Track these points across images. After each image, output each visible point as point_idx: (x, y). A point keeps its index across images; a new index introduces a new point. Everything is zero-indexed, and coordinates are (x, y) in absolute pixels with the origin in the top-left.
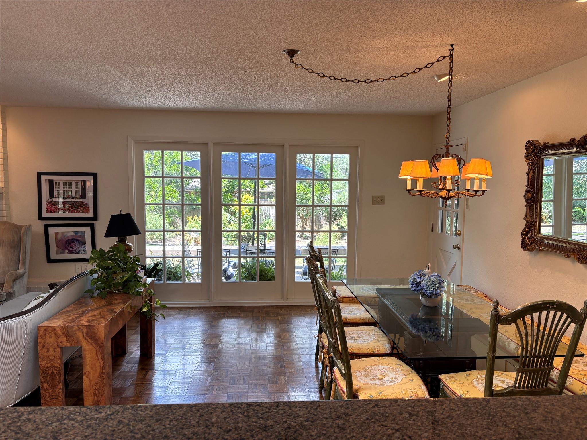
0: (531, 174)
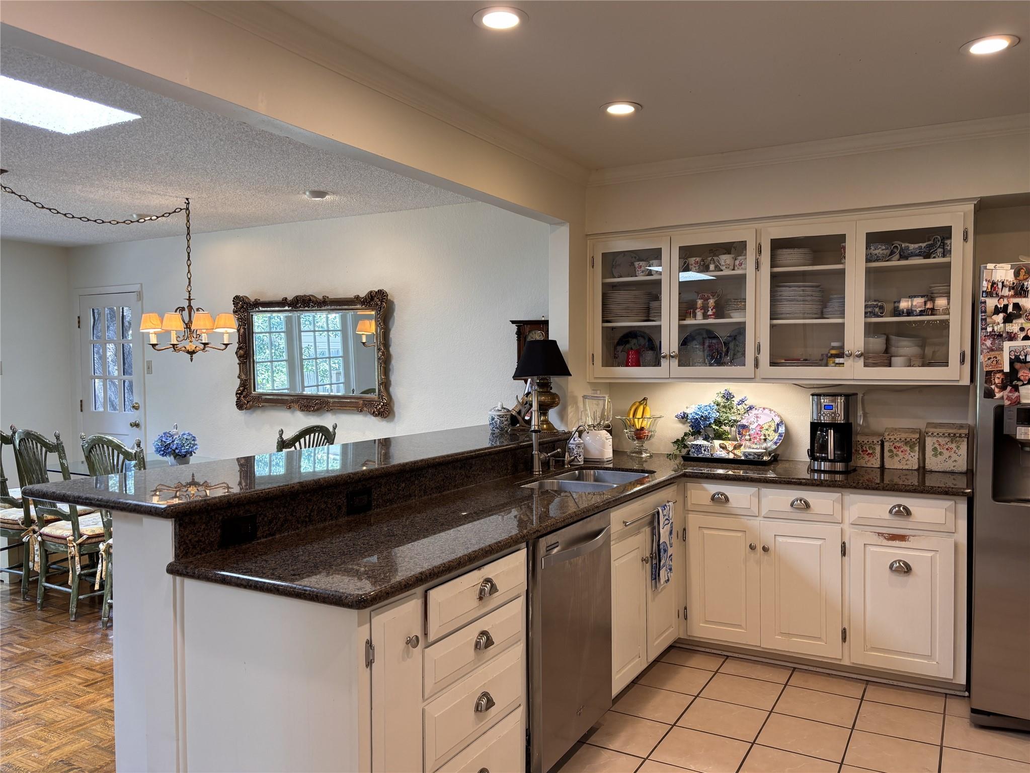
0: (242, 330)
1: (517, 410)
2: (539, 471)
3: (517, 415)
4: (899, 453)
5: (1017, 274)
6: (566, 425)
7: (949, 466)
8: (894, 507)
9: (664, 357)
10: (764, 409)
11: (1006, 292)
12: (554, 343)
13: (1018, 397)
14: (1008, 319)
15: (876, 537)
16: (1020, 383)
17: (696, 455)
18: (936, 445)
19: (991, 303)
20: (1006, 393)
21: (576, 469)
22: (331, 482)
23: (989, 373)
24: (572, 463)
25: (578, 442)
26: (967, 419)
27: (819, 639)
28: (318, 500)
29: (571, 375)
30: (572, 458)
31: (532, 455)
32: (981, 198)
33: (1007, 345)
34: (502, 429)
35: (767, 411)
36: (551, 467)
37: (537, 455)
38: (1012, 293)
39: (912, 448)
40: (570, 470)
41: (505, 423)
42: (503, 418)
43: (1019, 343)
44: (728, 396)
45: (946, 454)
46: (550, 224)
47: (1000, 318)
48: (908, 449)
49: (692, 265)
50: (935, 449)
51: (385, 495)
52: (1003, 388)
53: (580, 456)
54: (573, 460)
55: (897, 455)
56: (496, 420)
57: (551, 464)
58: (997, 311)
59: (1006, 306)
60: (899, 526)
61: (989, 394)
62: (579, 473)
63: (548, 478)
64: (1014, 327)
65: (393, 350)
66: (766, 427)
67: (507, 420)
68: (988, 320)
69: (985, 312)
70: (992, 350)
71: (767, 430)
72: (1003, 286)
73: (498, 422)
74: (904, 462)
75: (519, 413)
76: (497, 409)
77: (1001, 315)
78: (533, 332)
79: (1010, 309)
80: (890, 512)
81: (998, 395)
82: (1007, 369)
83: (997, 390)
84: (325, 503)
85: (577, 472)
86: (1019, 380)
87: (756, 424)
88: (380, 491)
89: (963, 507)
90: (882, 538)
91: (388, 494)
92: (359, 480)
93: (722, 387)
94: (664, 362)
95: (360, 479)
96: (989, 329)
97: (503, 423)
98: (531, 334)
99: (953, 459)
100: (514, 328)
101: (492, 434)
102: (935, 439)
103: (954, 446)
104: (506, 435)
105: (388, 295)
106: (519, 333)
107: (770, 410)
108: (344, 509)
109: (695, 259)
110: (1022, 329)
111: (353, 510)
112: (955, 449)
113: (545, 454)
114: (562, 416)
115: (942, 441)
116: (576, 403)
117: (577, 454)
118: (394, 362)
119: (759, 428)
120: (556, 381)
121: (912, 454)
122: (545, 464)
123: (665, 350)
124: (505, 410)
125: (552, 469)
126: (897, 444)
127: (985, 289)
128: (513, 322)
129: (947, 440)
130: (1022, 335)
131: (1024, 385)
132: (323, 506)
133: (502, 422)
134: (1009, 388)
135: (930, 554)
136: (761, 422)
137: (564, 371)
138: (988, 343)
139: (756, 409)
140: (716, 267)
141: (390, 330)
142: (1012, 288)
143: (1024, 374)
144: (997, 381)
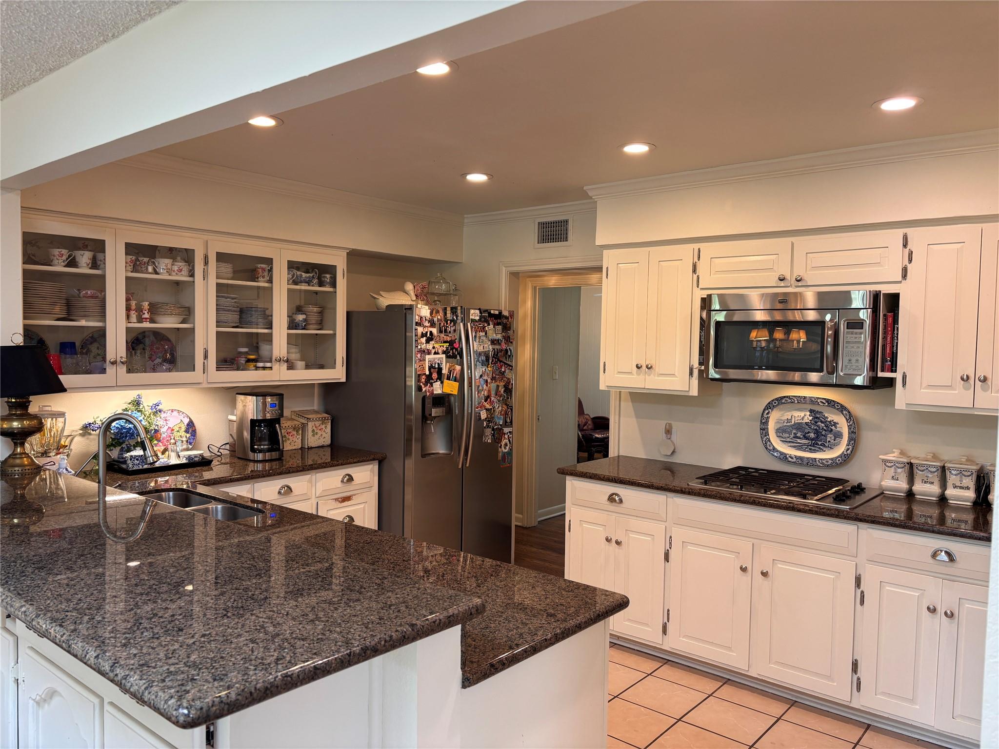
4: (290, 437)
5: (431, 313)
7: (320, 443)
8: (344, 477)
10: (172, 411)
11: (427, 324)
13: (433, 390)
14: (428, 341)
16: (433, 381)
18: (314, 428)
19: (420, 330)
20: (427, 387)
23: (419, 375)
32: (353, 249)
33: (427, 357)
35: (175, 413)
38: (429, 324)
39: (297, 432)
43: (432, 356)
44: (137, 403)
45: (320, 433)
47: (424, 340)
48: (295, 433)
50: (313, 431)
52: (426, 385)
55: (289, 439)
58: (423, 335)
59: (427, 332)
60: (347, 491)
61: (419, 389)
64: (430, 346)
66: (176, 429)
68: (419, 341)
69: (417, 336)
70: (421, 361)
71: (178, 431)
72: (426, 320)
74: (293, 444)
77: (425, 338)
79: (428, 335)
80: (342, 481)
81: (424, 390)
82: (427, 373)
83: (423, 386)
86: (432, 379)
87: (166, 428)
89: (376, 467)
90: (337, 502)
93: (132, 395)
94: (110, 370)
96: (419, 347)
99: (323, 437)
102: (313, 423)
103: (323, 426)
107: (179, 411)
109: (131, 257)
110: (434, 348)
112: (324, 428)
115: (317, 423)
119: (170, 430)
121: (298, 437)
123: (110, 355)
126: (289, 431)
127: (417, 321)
129: (320, 422)
130: (433, 351)
131: (435, 382)
134: (429, 384)
135: (362, 506)
136: (171, 424)
138: (419, 356)
139: (164, 412)
140: (154, 270)
142: (429, 321)
143: (435, 375)
144: (423, 380)
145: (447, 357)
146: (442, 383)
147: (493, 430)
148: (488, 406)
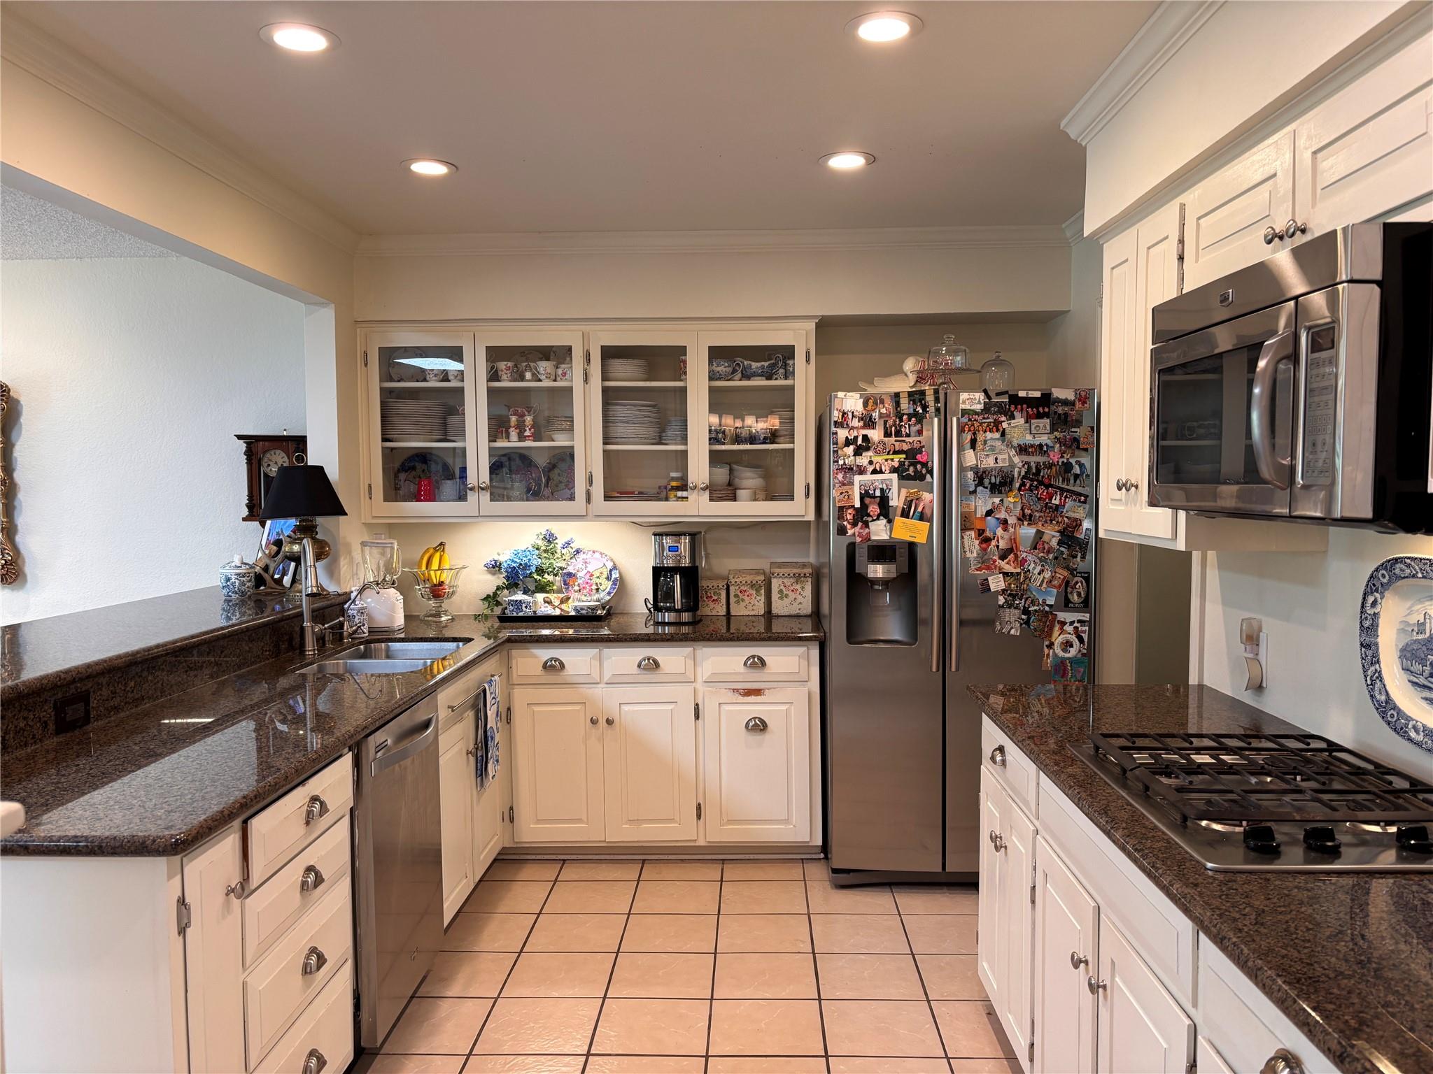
1: (262, 564)
2: (314, 650)
3: (262, 572)
4: (745, 598)
5: (865, 404)
6: (338, 582)
7: (794, 610)
8: (749, 659)
9: (471, 489)
10: (594, 552)
11: (856, 423)
12: (319, 470)
13: (869, 534)
14: (858, 452)
15: (730, 694)
16: (870, 519)
17: (515, 614)
18: (782, 587)
19: (842, 434)
20: (857, 529)
21: (361, 643)
22: (34, 686)
23: (841, 509)
24: (354, 636)
25: (360, 606)
26: (808, 556)
27: (671, 820)
28: (15, 715)
29: (346, 514)
30: (354, 628)
31: (302, 629)
32: (823, 316)
33: (858, 479)
34: (243, 594)
35: (597, 555)
36: (327, 642)
37: (310, 628)
38: (861, 424)
39: (758, 591)
40: (353, 646)
41: (248, 584)
42: (243, 577)
43: (868, 477)
44: (550, 538)
45: (792, 596)
46: (305, 304)
47: (850, 450)
48: (754, 592)
49: (502, 371)
50: (781, 591)
51: (107, 700)
52: (854, 525)
53: (364, 625)
54: (355, 632)
55: (743, 600)
56: (233, 580)
57: (327, 639)
58: (848, 443)
59: (856, 438)
60: (754, 679)
61: (842, 531)
62: (366, 648)
63: (327, 657)
64: (863, 460)
65: (18, 476)
66: (597, 574)
67: (250, 581)
68: (840, 452)
70: (844, 484)
71: (598, 577)
72: (853, 416)
73: (237, 584)
74: (750, 607)
75: (266, 569)
76: (233, 564)
77: (852, 447)
78: (272, 452)
79: (860, 441)
80: (745, 664)
81: (850, 532)
82: (858, 505)
83: (849, 526)
84: (25, 718)
85: (362, 647)
86: (869, 515)
87: (585, 572)
88: (101, 695)
89: (815, 653)
90: (737, 695)
91: (112, 698)
92: (73, 681)
93: (543, 527)
94: (472, 497)
95: (74, 679)
96: (841, 462)
97: (245, 585)
98: (268, 455)
99: (798, 601)
100: (242, 446)
101: (228, 601)
102: (781, 580)
103: (798, 587)
104: (249, 603)
105: (9, 390)
106: (250, 454)
107: (601, 554)
108: (52, 727)
109: (505, 363)
110: (871, 463)
111: (63, 726)
112: (800, 590)
113: (321, 626)
114: (332, 572)
115: (788, 582)
116: (350, 552)
117: (360, 622)
118: (22, 496)
119: (588, 575)
120: (324, 523)
121: (758, 598)
122: (321, 640)
123: (471, 480)
124: (247, 567)
125: (329, 646)
126: (742, 588)
127: (836, 419)
128: (239, 437)
129: (792, 580)
130: (871, 468)
131: (873, 520)
132: (22, 725)
133: (243, 584)
134: (860, 524)
135: (784, 707)
136: (590, 568)
137: (337, 509)
138: (840, 476)
139: (584, 553)
140: (533, 374)
141: (13, 446)
142: (861, 419)
143: (874, 509)
144: (849, 517)
145: (901, 478)
146: (890, 521)
147: (1026, 611)
148: (1009, 568)
